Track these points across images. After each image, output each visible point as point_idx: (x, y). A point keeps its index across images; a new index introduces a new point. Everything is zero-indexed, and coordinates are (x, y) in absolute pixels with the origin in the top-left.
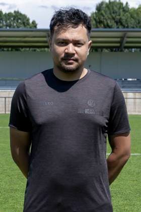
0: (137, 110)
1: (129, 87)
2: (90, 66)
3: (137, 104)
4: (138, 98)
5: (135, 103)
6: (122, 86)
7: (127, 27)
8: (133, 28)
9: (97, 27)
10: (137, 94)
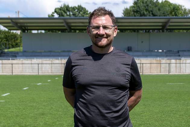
0: (178, 71)
1: (170, 56)
2: (142, 42)
3: (178, 67)
4: (178, 63)
5: (176, 66)
6: (166, 55)
7: (157, 16)
8: (160, 16)
9: (135, 16)
10: (178, 60)
